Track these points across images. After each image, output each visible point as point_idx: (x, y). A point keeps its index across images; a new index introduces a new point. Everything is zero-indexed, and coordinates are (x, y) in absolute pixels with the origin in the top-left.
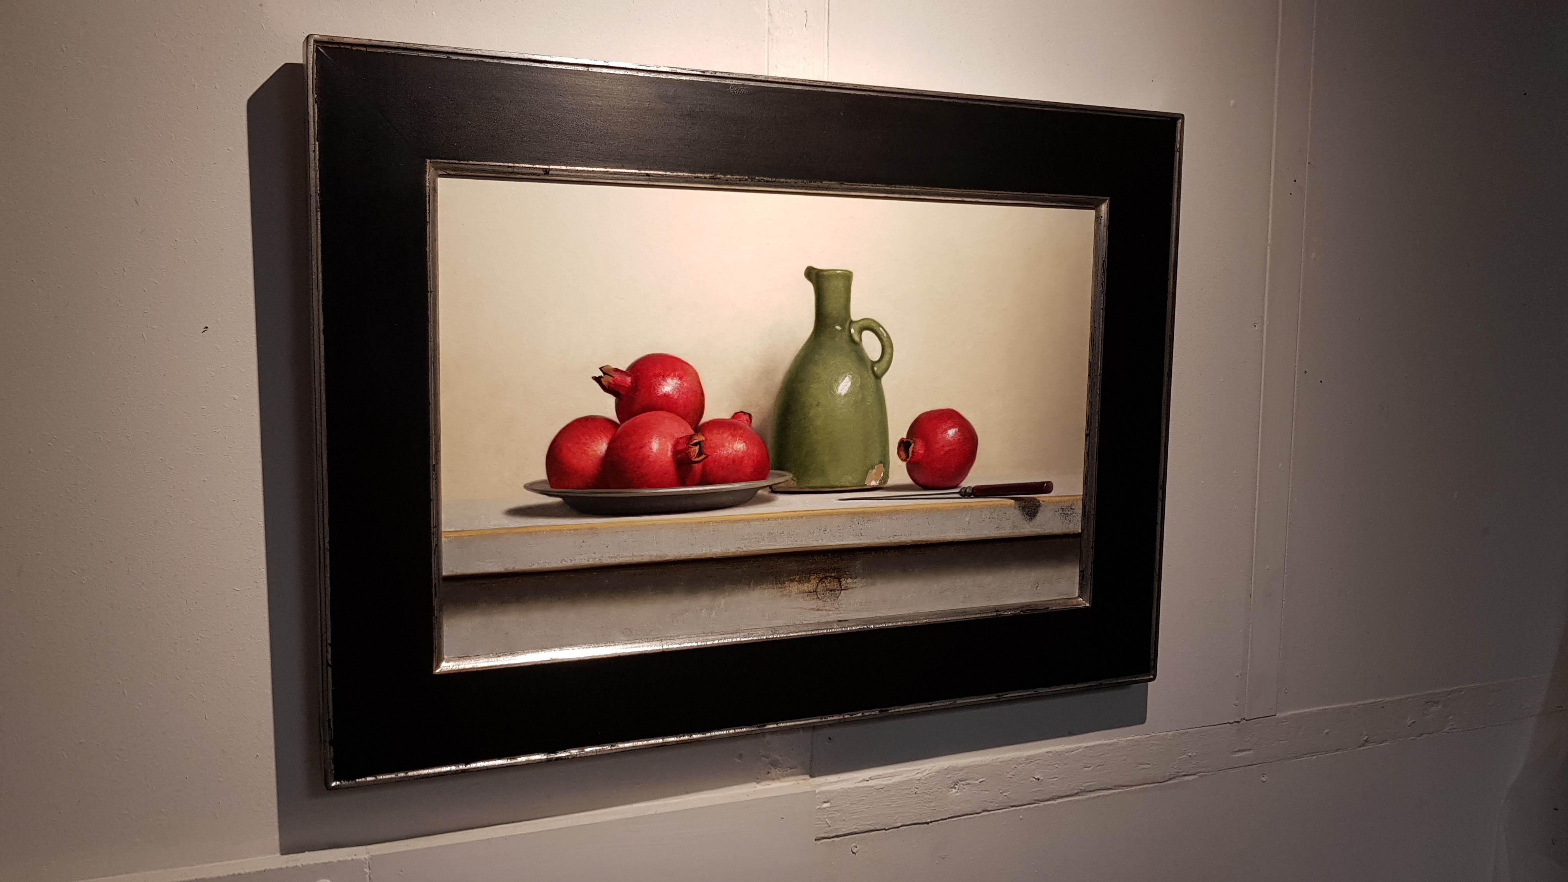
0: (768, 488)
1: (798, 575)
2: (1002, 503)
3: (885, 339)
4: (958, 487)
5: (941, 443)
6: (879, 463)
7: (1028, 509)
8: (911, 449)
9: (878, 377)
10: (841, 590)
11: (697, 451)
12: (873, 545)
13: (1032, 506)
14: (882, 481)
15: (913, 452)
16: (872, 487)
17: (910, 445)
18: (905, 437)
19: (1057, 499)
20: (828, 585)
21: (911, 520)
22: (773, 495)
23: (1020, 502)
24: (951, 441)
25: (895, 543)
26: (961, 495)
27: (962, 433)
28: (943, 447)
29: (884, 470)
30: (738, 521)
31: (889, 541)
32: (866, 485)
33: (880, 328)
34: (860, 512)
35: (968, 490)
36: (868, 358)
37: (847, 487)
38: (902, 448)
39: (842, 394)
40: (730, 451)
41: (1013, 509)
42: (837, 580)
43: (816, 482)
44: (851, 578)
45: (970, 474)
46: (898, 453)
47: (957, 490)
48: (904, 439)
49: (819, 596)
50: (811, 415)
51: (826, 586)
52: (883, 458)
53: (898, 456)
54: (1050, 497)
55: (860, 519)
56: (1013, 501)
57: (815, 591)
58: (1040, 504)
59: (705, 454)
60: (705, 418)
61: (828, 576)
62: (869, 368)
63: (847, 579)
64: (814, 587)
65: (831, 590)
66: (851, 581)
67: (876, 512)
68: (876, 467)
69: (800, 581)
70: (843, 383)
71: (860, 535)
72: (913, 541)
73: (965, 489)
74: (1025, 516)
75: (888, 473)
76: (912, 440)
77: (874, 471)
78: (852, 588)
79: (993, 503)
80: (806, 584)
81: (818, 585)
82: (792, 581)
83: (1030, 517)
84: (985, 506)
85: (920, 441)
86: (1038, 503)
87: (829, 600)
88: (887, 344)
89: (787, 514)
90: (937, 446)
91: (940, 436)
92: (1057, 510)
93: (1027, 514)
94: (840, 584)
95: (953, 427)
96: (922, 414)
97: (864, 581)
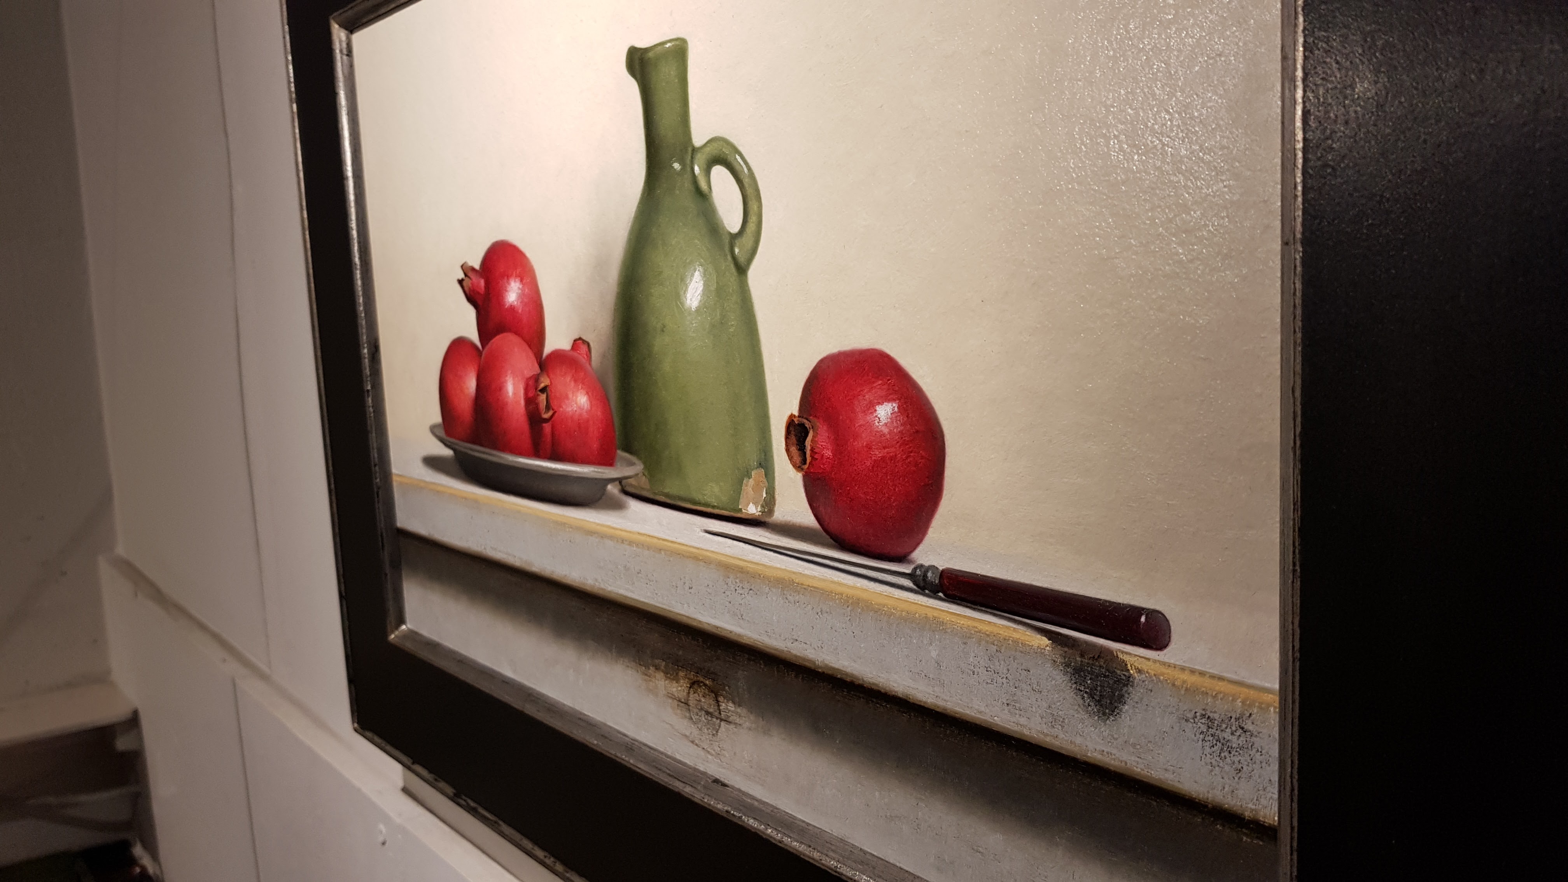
0: (617, 483)
1: (663, 660)
2: (1016, 635)
3: (746, 181)
4: (910, 562)
5: (865, 438)
6: (757, 467)
7: (1090, 679)
8: (808, 443)
9: (742, 270)
10: (721, 720)
11: (545, 402)
12: (759, 646)
13: (1105, 676)
14: (766, 510)
15: (812, 450)
16: (750, 517)
17: (806, 433)
18: (795, 411)
19: (1187, 678)
20: (703, 699)
21: (820, 613)
22: (624, 497)
23: (1066, 649)
24: (884, 435)
25: (796, 656)
26: (915, 583)
27: (907, 417)
28: (869, 447)
29: (767, 484)
30: (591, 533)
31: (786, 649)
32: (741, 510)
33: (737, 157)
34: (737, 567)
35: (929, 574)
36: (724, 228)
37: (714, 507)
38: (793, 438)
39: (693, 309)
40: (575, 407)
41: (1048, 667)
42: (713, 695)
43: (672, 487)
44: (734, 703)
45: (931, 531)
46: (787, 450)
47: (907, 569)
48: (795, 416)
49: (693, 716)
50: (656, 349)
51: (700, 701)
52: (763, 457)
53: (788, 456)
54: (1164, 664)
55: (737, 581)
56: (1045, 641)
57: (687, 704)
58: (1129, 677)
59: (553, 410)
60: (547, 348)
61: (702, 682)
62: (727, 249)
63: (728, 701)
64: (685, 694)
65: (707, 713)
66: (733, 709)
67: (760, 575)
68: (753, 473)
69: (667, 674)
70: (691, 284)
71: (739, 617)
72: (827, 666)
73: (923, 570)
74: (1083, 698)
75: (774, 493)
76: (810, 422)
77: (751, 482)
78: (736, 724)
79: (996, 630)
80: (675, 684)
81: (689, 693)
82: (657, 667)
83: (1098, 707)
84: (973, 632)
85: (825, 428)
86: (1122, 671)
87: (706, 730)
88: (750, 191)
89: (642, 538)
90: (859, 444)
91: (861, 420)
92: (1190, 715)
93: (1091, 696)
94: (719, 706)
95: (887, 399)
96: (822, 361)
97: (752, 717)
